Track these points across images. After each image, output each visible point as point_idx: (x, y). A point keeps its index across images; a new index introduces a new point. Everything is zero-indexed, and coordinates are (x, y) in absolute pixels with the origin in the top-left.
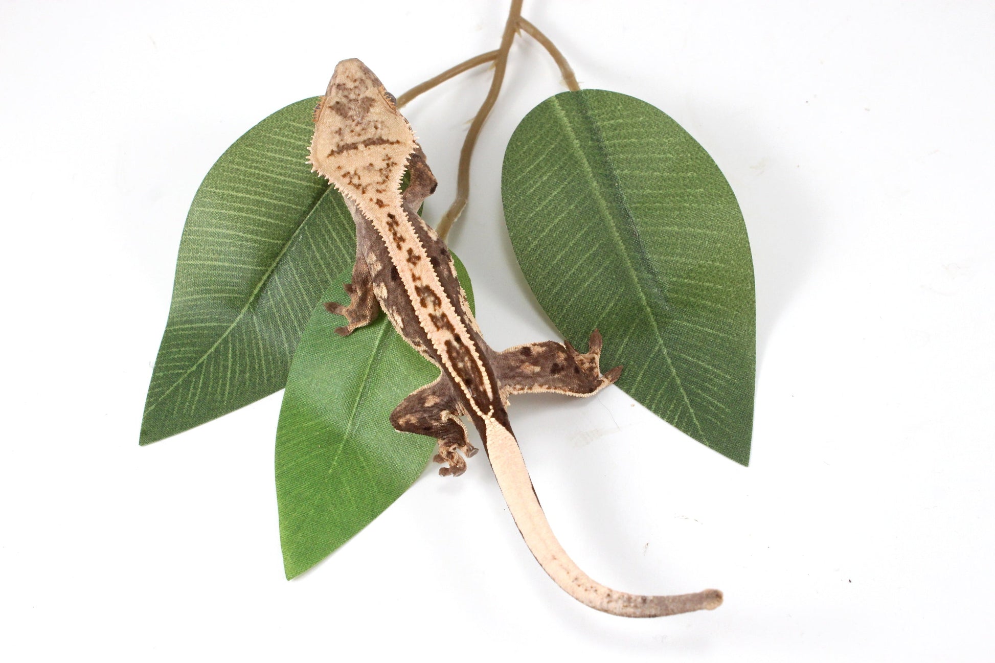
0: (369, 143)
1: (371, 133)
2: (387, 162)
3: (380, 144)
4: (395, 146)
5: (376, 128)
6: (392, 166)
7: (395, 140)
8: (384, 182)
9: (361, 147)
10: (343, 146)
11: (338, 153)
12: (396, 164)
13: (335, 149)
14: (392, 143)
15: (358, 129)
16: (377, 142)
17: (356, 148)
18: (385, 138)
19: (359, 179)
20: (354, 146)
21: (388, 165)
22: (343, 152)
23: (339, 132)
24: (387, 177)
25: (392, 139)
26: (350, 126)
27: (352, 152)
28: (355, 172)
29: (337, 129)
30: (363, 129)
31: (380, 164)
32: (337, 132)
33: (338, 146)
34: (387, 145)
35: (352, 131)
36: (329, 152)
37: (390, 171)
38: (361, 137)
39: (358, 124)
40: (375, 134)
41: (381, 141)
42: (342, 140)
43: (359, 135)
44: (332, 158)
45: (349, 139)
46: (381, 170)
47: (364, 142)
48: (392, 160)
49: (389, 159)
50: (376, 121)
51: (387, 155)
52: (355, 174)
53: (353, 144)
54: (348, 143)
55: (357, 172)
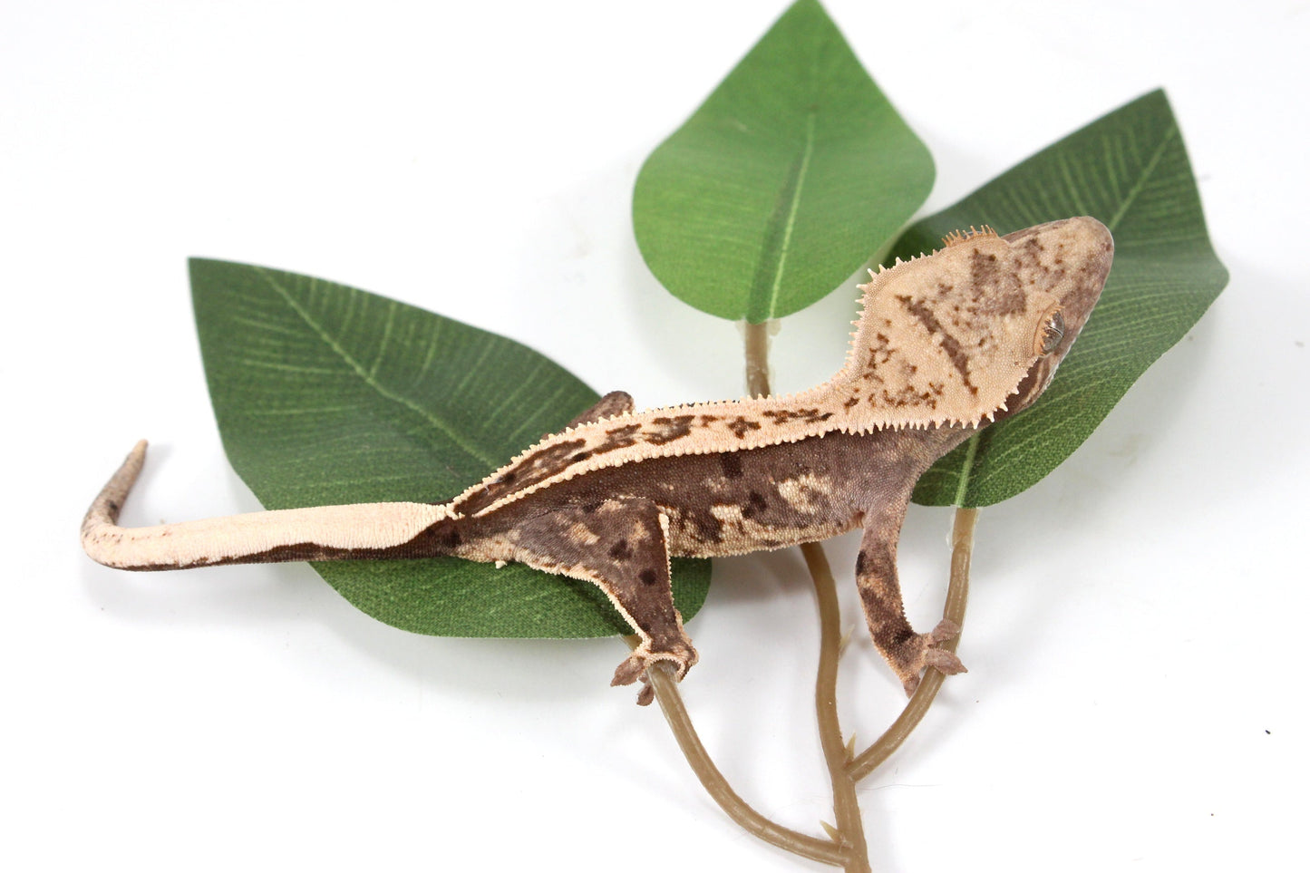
0: (950, 346)
1: (967, 340)
2: (931, 391)
3: (956, 366)
4: (966, 390)
5: (981, 343)
6: (928, 403)
7: (974, 383)
8: (890, 401)
9: (938, 338)
10: (925, 309)
11: (910, 309)
12: (934, 407)
13: (914, 300)
14: (967, 383)
15: (965, 315)
16: (958, 356)
17: (932, 330)
18: (970, 366)
19: (884, 362)
20: (933, 326)
21: (927, 395)
22: (915, 314)
23: (945, 290)
24: (901, 403)
25: (975, 379)
26: (964, 301)
27: (922, 328)
28: (893, 351)
29: (948, 283)
30: (968, 324)
31: (921, 384)
32: (942, 286)
33: (921, 302)
34: (958, 376)
35: (957, 309)
36: (905, 294)
37: (917, 404)
38: (955, 328)
39: (973, 311)
40: (970, 347)
41: (961, 363)
42: (934, 302)
43: (956, 323)
44: (898, 304)
45: (942, 313)
46: (911, 388)
47: (949, 337)
48: (938, 398)
49: (939, 393)
50: (992, 337)
51: (942, 386)
52: (889, 353)
53: (937, 323)
54: (935, 313)
55: (893, 355)
